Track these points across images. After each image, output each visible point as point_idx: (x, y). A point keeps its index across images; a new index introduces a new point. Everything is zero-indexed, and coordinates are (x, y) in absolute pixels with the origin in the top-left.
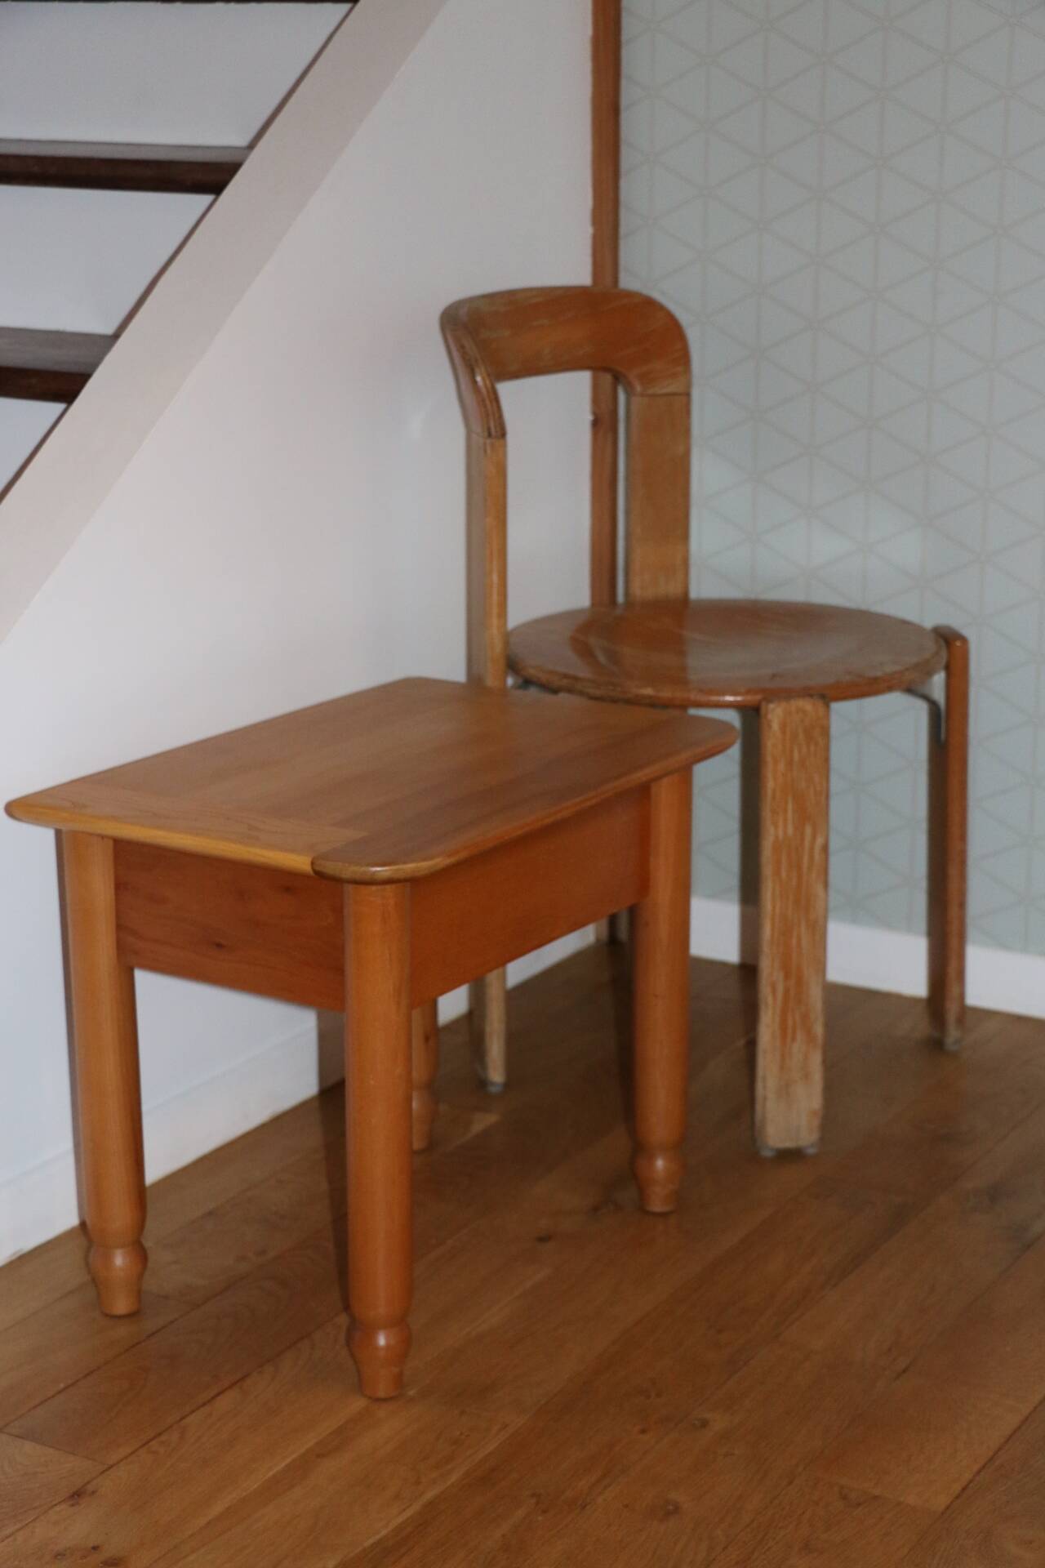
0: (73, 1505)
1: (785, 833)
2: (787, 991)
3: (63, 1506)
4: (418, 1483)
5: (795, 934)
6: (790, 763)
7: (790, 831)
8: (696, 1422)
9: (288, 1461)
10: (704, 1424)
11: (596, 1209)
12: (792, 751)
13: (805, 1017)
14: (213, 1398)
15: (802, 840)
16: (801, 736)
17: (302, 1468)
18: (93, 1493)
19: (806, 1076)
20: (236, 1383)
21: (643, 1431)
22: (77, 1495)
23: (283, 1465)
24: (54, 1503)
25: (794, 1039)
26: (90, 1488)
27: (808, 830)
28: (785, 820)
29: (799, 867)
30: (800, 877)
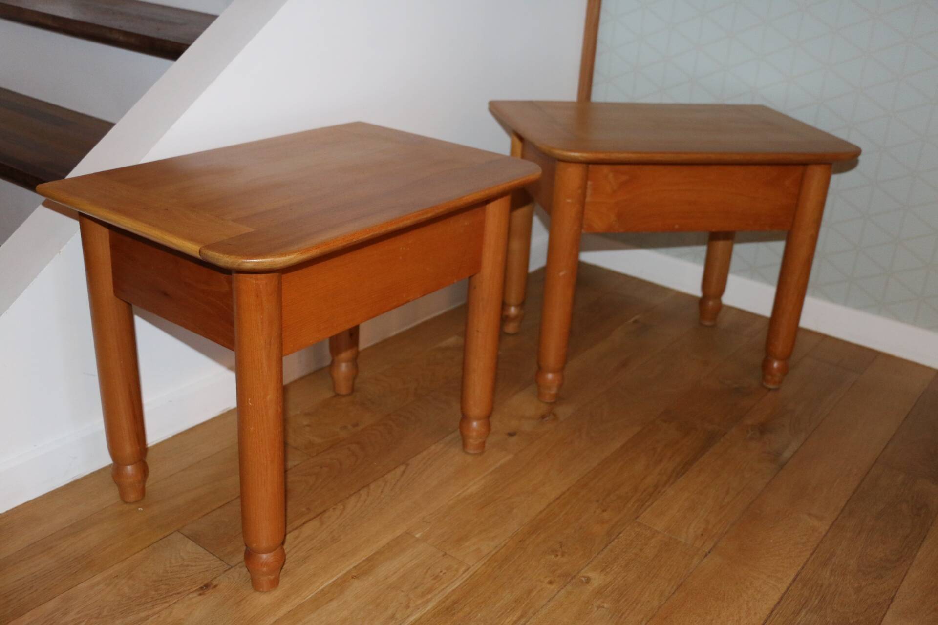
0: (200, 595)
3: (195, 594)
4: (408, 607)
8: (583, 579)
9: (335, 578)
10: (588, 580)
11: (543, 417)
14: (304, 524)
17: (341, 585)
18: (216, 586)
20: (317, 515)
21: (551, 583)
22: (206, 587)
23: (331, 581)
24: (192, 590)
26: (215, 583)
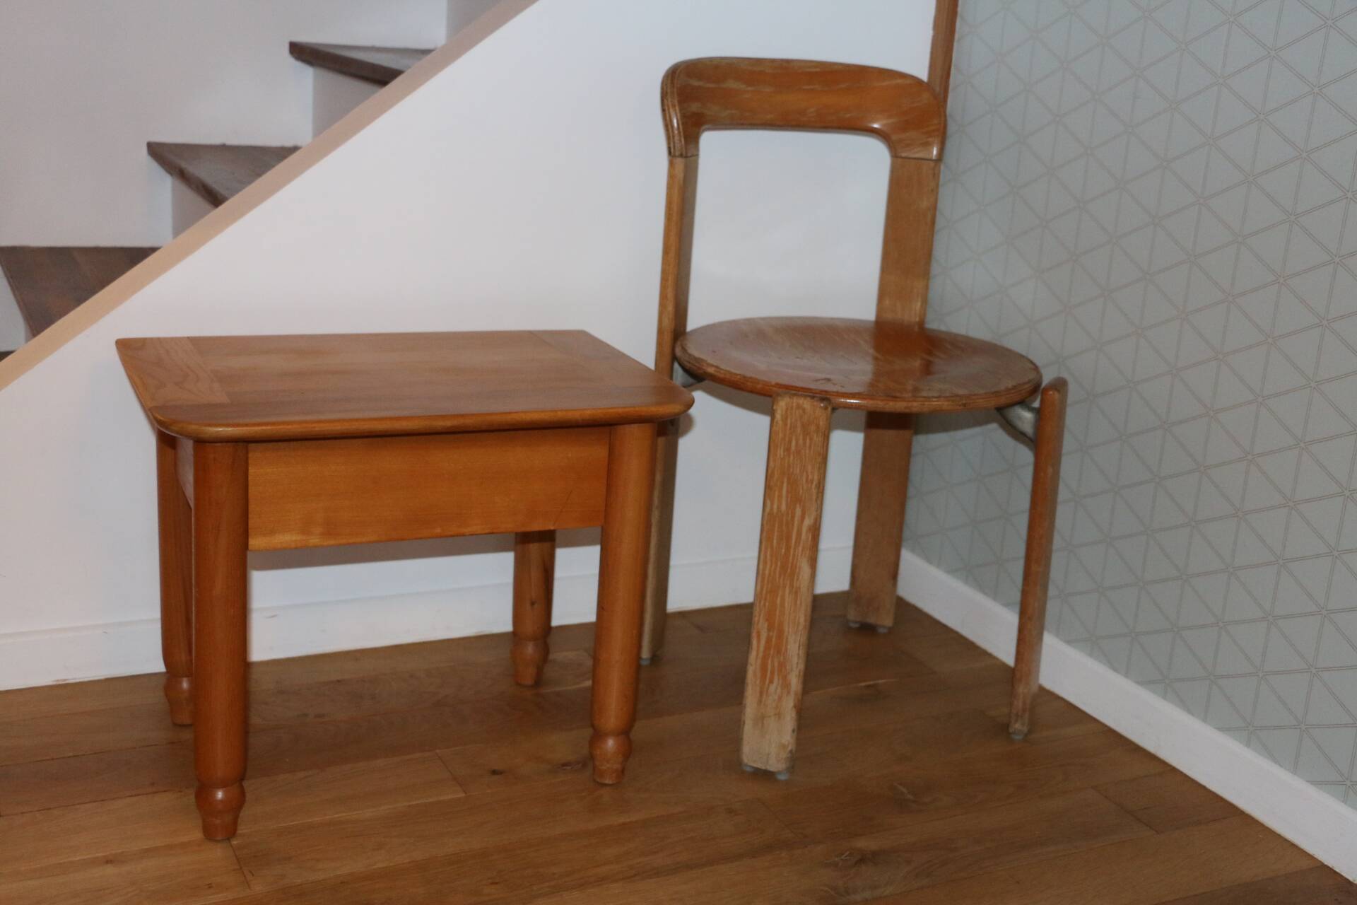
1: (779, 508)
2: (769, 640)
5: (780, 593)
6: (788, 450)
7: (784, 507)
12: (790, 442)
13: (782, 665)
15: (793, 517)
16: (799, 430)
19: (779, 715)
25: (771, 682)
27: (798, 512)
28: (780, 496)
29: (788, 538)
30: (788, 549)
